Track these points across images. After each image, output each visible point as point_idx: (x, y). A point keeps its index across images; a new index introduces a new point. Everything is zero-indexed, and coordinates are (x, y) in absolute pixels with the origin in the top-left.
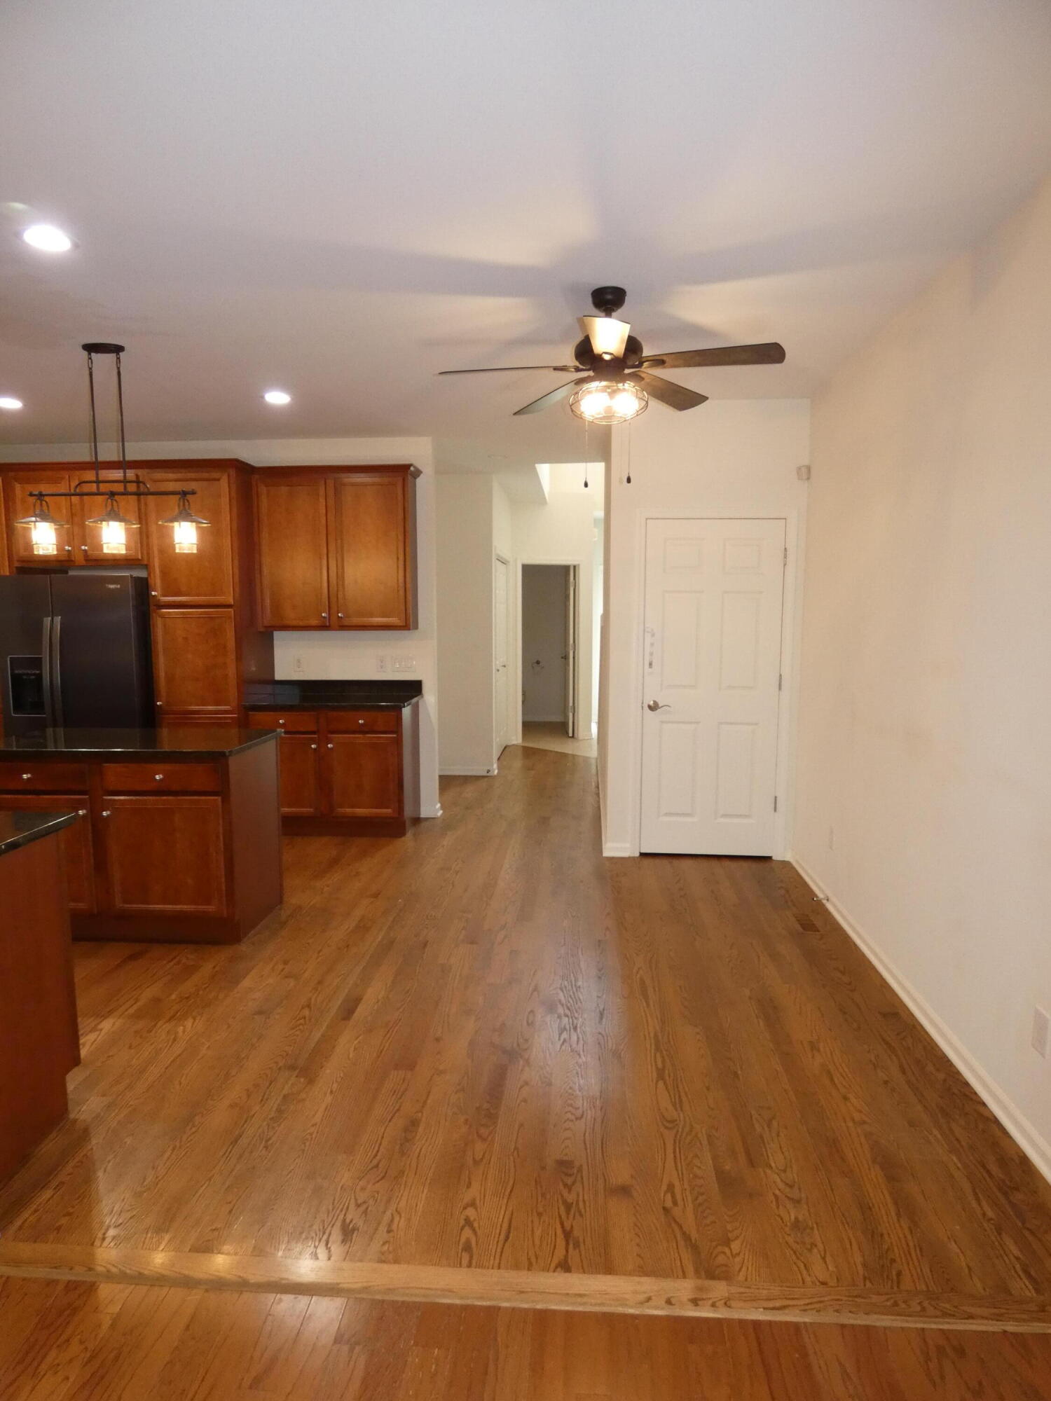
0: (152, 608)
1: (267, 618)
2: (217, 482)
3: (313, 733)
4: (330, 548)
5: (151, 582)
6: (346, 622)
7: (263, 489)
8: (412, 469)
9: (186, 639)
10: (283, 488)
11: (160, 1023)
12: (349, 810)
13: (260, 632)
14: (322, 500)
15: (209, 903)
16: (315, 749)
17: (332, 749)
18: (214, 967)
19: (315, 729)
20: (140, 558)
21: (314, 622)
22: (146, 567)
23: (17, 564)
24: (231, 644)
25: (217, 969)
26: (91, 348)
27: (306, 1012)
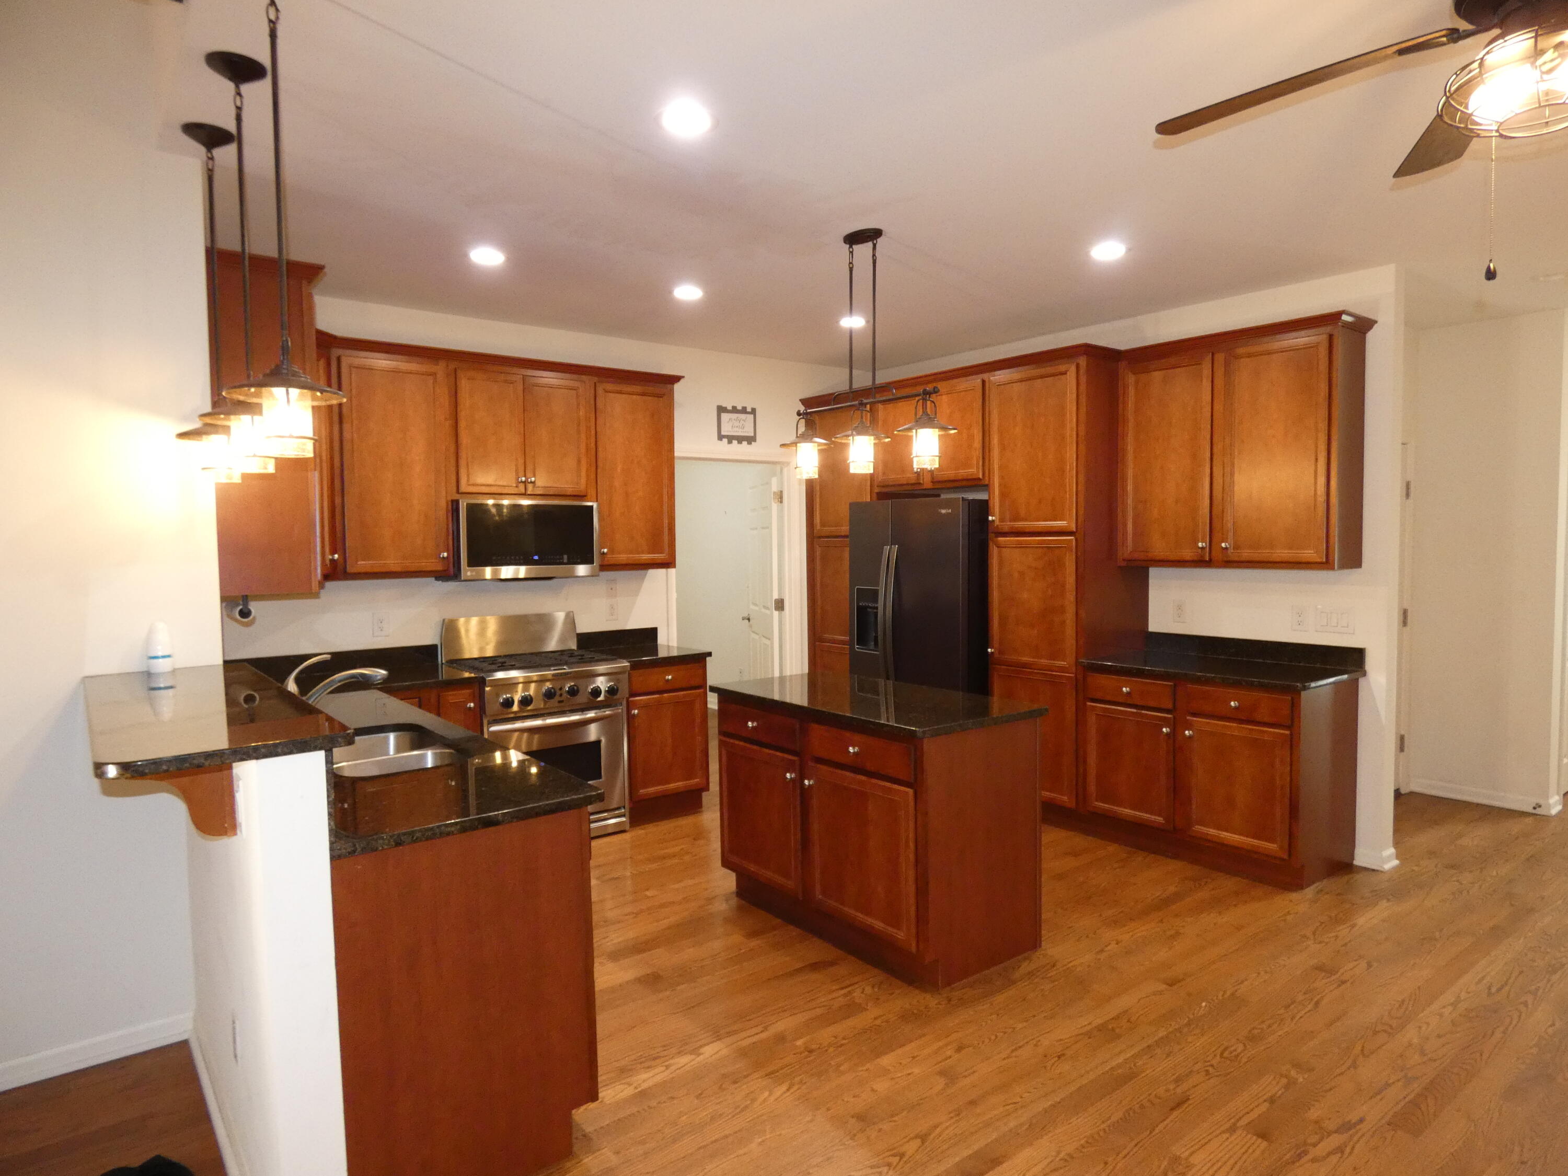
0: (991, 535)
1: (1128, 547)
2: (1063, 377)
3: (1168, 711)
4: (1215, 450)
5: (991, 504)
6: (1233, 555)
7: (1131, 379)
8: (1345, 318)
9: (1022, 574)
10: (1156, 374)
11: (756, 1075)
12: (1212, 831)
13: (1120, 567)
14: (1206, 384)
15: (898, 927)
16: (1167, 734)
17: (1190, 737)
18: (875, 1019)
19: (1170, 706)
20: (981, 476)
21: (1188, 554)
22: (986, 487)
23: (876, 490)
24: (1071, 580)
25: (878, 1022)
26: (854, 239)
27: (911, 1148)
